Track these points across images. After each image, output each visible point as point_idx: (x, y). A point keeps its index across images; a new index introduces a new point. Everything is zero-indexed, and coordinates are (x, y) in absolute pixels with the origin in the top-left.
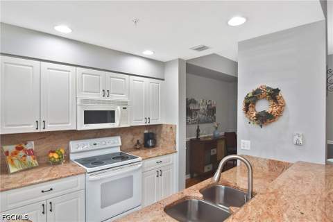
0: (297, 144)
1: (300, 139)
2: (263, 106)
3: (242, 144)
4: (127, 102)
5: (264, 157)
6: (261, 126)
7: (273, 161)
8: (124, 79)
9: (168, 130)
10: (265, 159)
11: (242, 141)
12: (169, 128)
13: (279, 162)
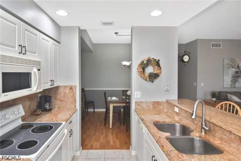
0: (167, 91)
1: (168, 88)
2: (150, 70)
3: (136, 95)
4: (40, 62)
5: (150, 101)
6: (152, 82)
7: (155, 102)
8: (36, 35)
9: (67, 91)
10: (151, 102)
11: (136, 93)
12: (68, 89)
13: (158, 102)
